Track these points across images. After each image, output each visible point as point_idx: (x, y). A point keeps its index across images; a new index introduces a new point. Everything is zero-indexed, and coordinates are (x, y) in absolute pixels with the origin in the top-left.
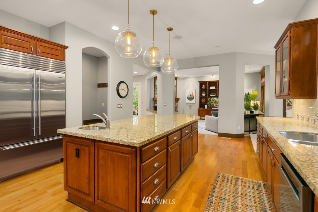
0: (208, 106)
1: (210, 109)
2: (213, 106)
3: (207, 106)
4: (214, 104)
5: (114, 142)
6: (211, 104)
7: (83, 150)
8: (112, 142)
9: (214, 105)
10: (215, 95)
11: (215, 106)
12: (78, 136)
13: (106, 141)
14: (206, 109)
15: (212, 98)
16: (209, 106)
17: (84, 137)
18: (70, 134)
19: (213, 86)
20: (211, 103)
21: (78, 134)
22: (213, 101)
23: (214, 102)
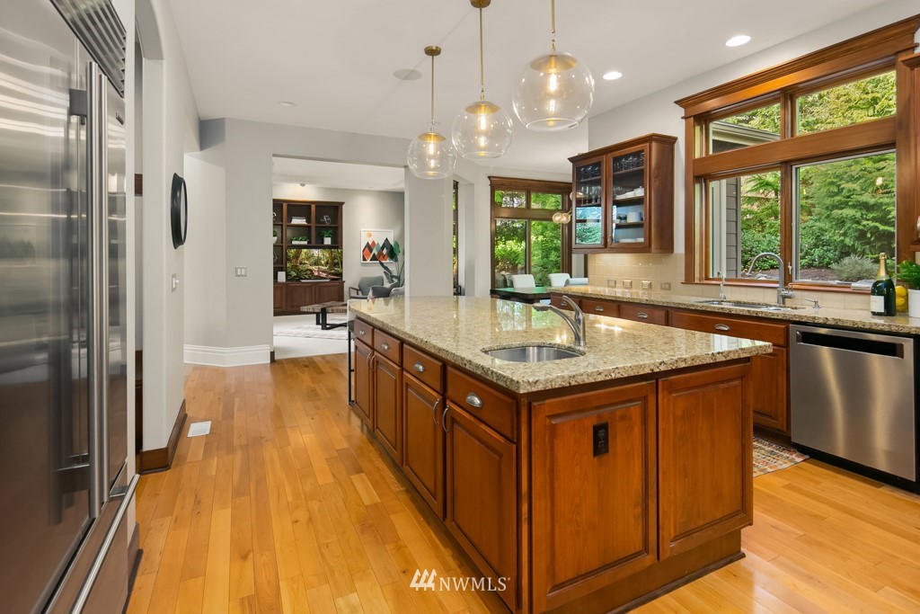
0: (287, 275)
1: (294, 284)
2: (309, 272)
3: (284, 273)
4: (311, 268)
5: (728, 358)
6: (301, 267)
7: (623, 418)
8: (724, 359)
9: (310, 270)
10: (306, 243)
11: (316, 274)
12: (626, 375)
13: (712, 361)
14: (282, 283)
15: (305, 250)
16: (294, 274)
17: (647, 371)
18: (591, 380)
19: (299, 215)
20: (301, 263)
21: (624, 368)
22: (308, 259)
23: (312, 260)
